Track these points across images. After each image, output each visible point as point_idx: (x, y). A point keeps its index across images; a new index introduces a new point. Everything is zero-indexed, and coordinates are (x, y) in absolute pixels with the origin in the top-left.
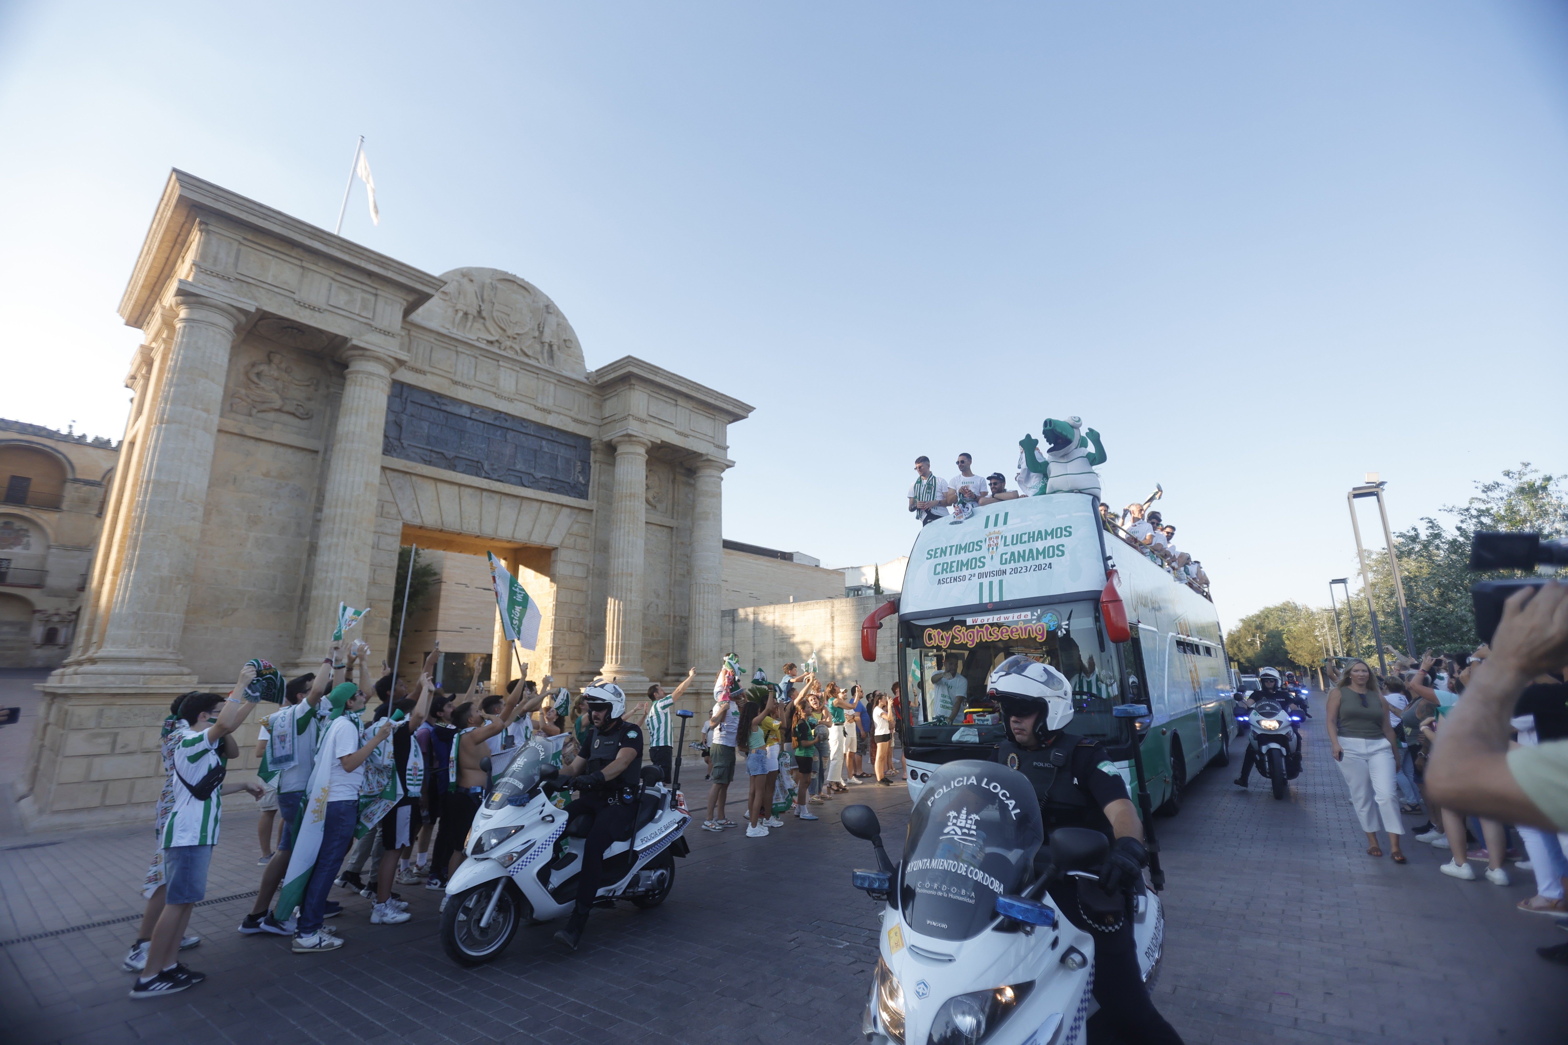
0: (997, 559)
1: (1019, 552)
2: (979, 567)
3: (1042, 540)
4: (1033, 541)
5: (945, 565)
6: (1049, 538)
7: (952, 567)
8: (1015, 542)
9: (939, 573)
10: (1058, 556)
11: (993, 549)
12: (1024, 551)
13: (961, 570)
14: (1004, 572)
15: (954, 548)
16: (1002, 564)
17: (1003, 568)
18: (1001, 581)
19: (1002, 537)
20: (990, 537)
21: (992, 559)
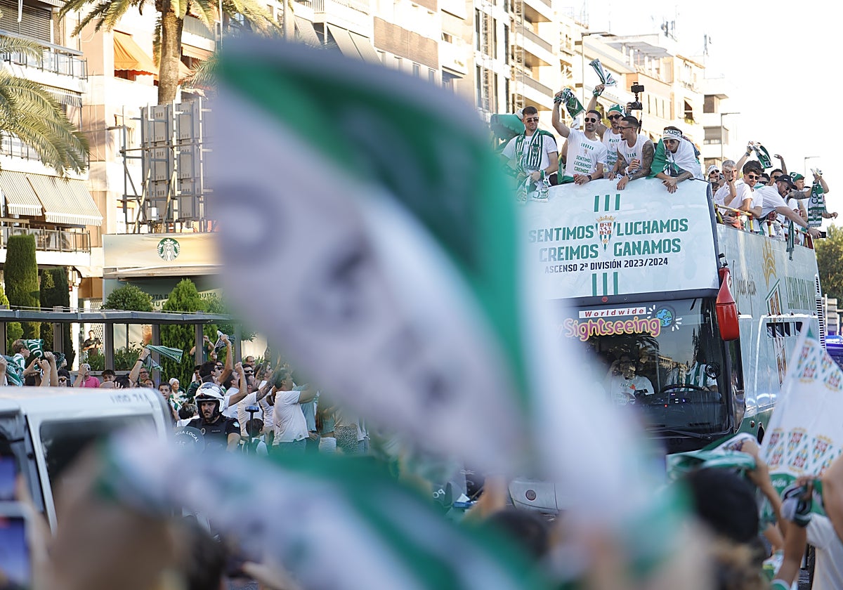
0: (611, 249)
1: (634, 243)
2: (591, 256)
3: (657, 232)
4: (649, 232)
5: (553, 251)
6: (665, 230)
7: (560, 254)
8: (629, 232)
9: (545, 260)
10: (674, 251)
11: (605, 237)
12: (639, 243)
13: (571, 259)
14: (619, 264)
15: (561, 232)
16: (616, 255)
17: (618, 259)
18: (616, 274)
19: (615, 223)
20: (602, 222)
21: (605, 248)
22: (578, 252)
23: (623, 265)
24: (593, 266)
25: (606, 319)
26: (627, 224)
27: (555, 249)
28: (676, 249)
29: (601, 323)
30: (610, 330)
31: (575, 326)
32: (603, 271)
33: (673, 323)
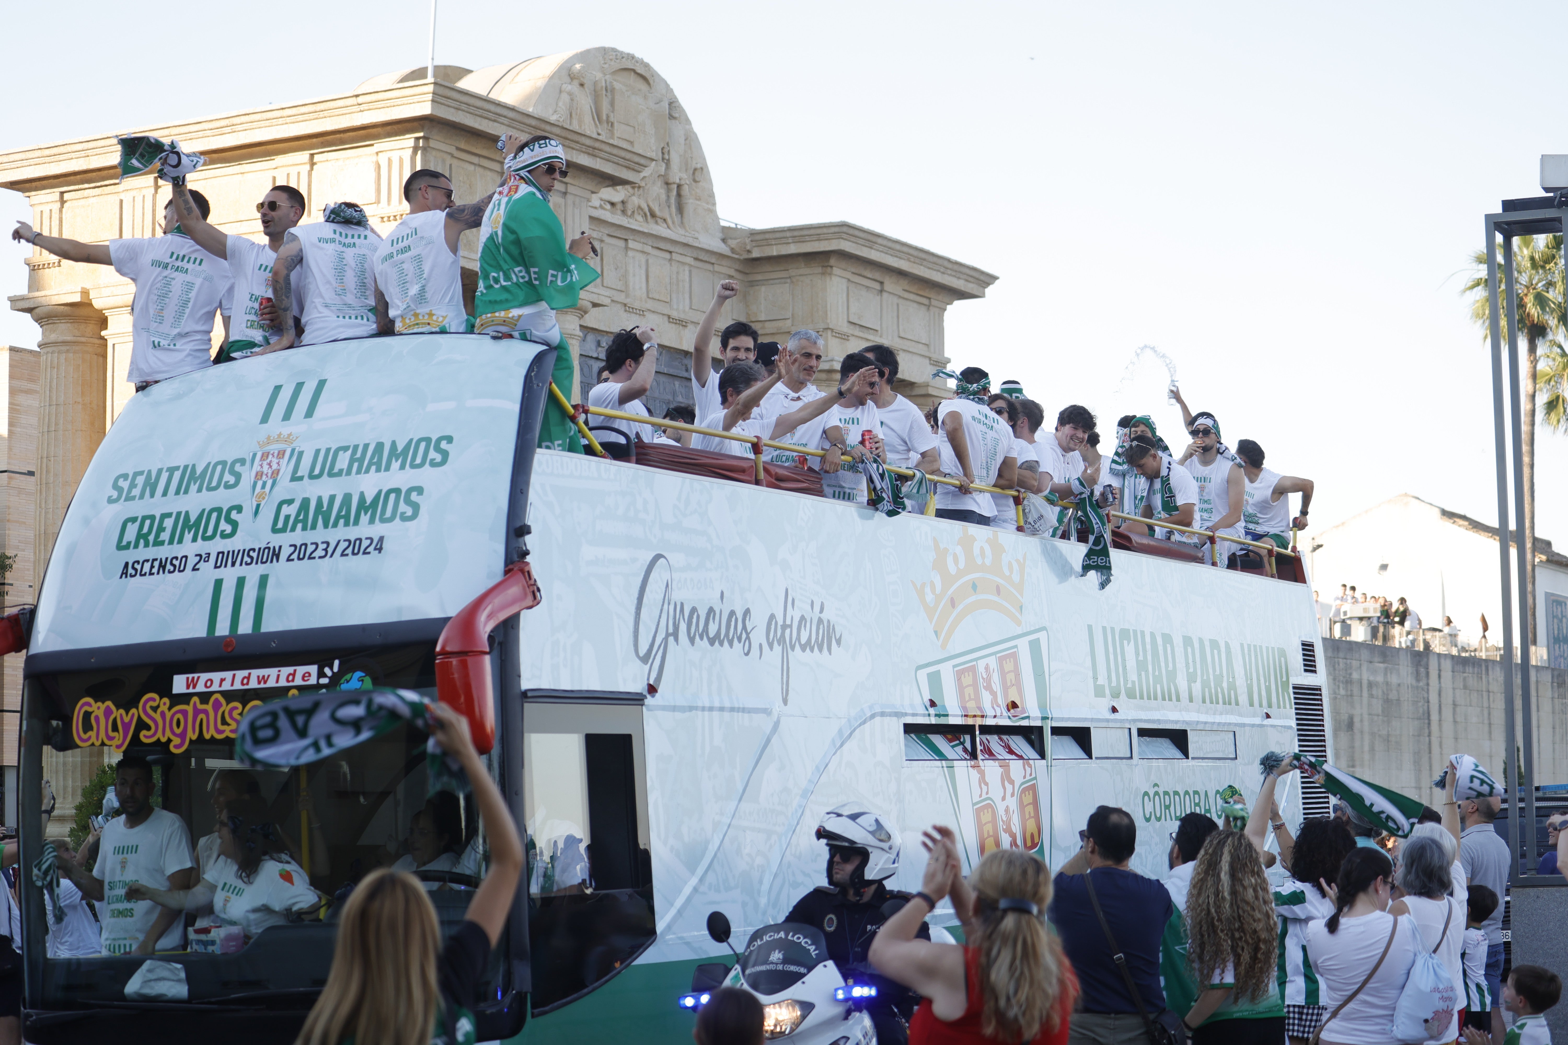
1: (320, 499)
2: (224, 536)
3: (378, 470)
5: (148, 522)
6: (396, 465)
7: (161, 529)
9: (127, 547)
10: (402, 517)
11: (264, 485)
13: (180, 541)
15: (177, 475)
16: (275, 530)
17: (275, 540)
18: (263, 581)
19: (293, 450)
20: (267, 448)
21: (256, 513)
22: (198, 525)
23: (284, 556)
24: (222, 560)
25: (229, 696)
26: (318, 451)
27: (152, 518)
28: (409, 512)
29: (217, 705)
30: (234, 725)
31: (163, 714)
32: (239, 571)
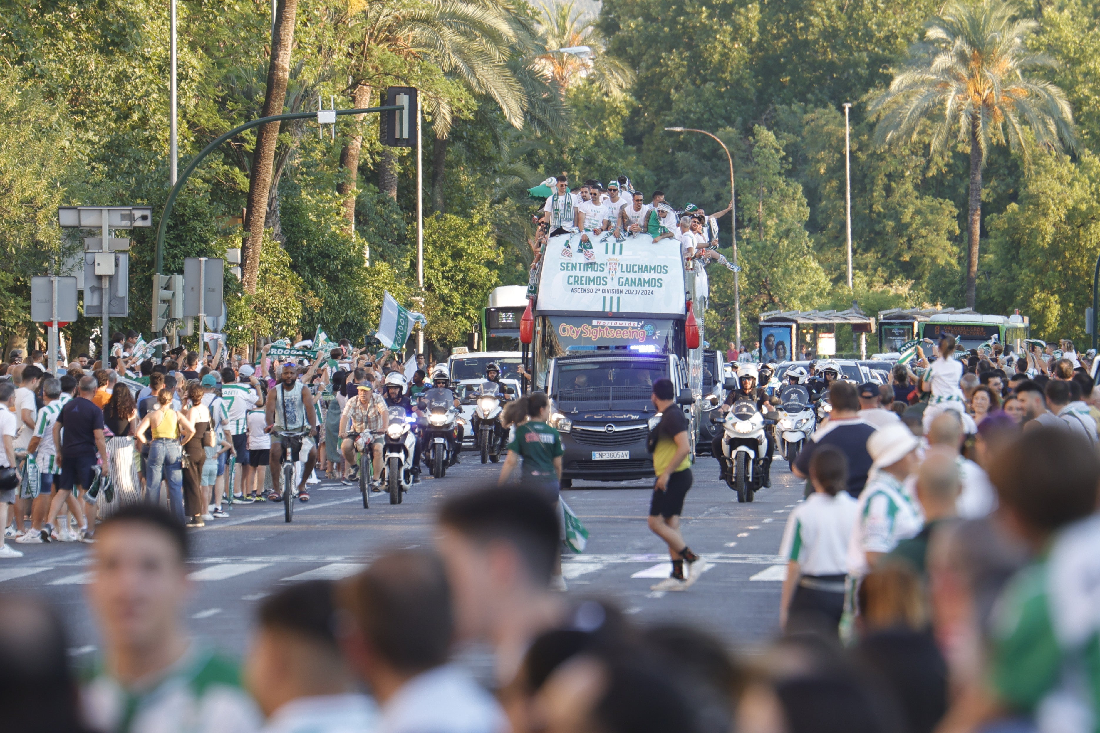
0: (616, 281)
1: (631, 278)
2: (603, 284)
3: (647, 272)
4: (642, 272)
6: (652, 272)
7: (581, 280)
8: (628, 270)
9: (572, 283)
11: (613, 272)
12: (635, 278)
13: (589, 284)
14: (621, 292)
15: (582, 265)
16: (619, 285)
17: (621, 288)
18: (619, 298)
19: (619, 263)
20: (610, 262)
21: (612, 280)
22: (593, 280)
23: (624, 292)
24: (604, 291)
25: (611, 327)
26: (627, 265)
27: (577, 277)
28: (659, 285)
29: (607, 330)
31: (589, 330)
32: (610, 295)
33: (654, 334)
